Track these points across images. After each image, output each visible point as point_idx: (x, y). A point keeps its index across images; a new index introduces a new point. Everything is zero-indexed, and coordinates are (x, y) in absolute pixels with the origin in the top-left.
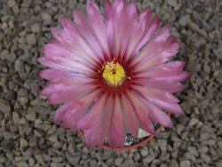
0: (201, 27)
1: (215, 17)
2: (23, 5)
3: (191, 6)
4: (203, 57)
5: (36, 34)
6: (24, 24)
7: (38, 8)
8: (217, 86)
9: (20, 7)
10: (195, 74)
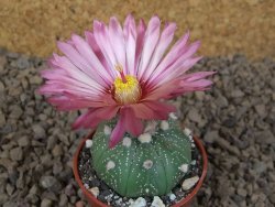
1: (249, 132)
2: (11, 116)
5: (23, 148)
6: (10, 136)
7: (29, 120)
9: (6, 119)
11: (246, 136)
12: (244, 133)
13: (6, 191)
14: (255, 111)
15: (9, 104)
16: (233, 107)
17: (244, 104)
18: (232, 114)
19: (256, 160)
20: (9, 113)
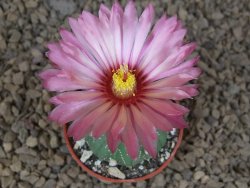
11: (223, 59)
12: (221, 55)
13: (12, 113)
14: (232, 34)
15: (9, 28)
16: (212, 29)
17: (223, 26)
18: (212, 36)
19: (231, 82)
20: (9, 37)
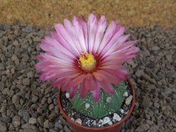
0: (152, 78)
3: (144, 64)
4: (154, 97)
8: (165, 118)
10: (148, 109)
